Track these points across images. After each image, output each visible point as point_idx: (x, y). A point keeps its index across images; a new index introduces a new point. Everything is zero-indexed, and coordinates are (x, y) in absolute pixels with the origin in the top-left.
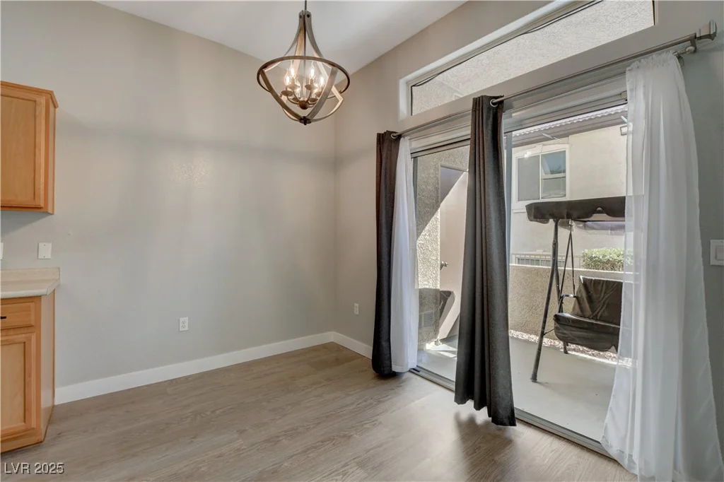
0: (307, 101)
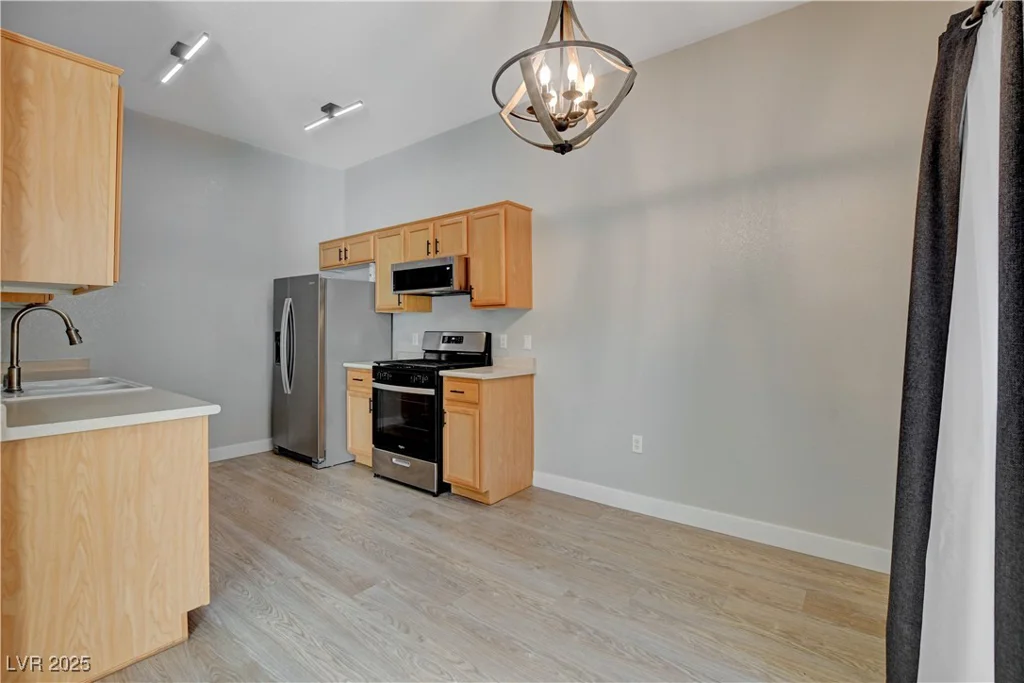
0: (566, 119)
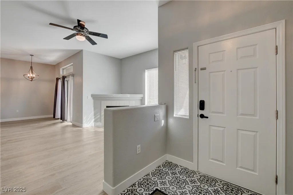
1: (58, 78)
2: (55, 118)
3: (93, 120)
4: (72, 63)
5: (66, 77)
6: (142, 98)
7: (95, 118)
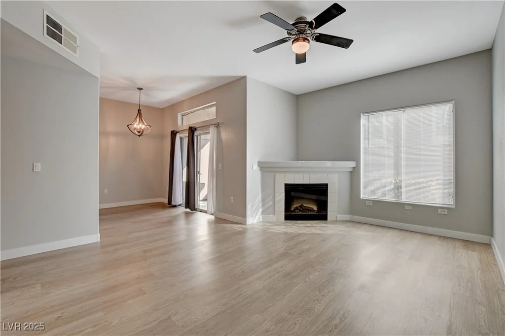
1: (174, 131)
2: (171, 204)
3: (261, 210)
4: (215, 103)
5: (196, 129)
6: (354, 168)
7: (263, 206)
